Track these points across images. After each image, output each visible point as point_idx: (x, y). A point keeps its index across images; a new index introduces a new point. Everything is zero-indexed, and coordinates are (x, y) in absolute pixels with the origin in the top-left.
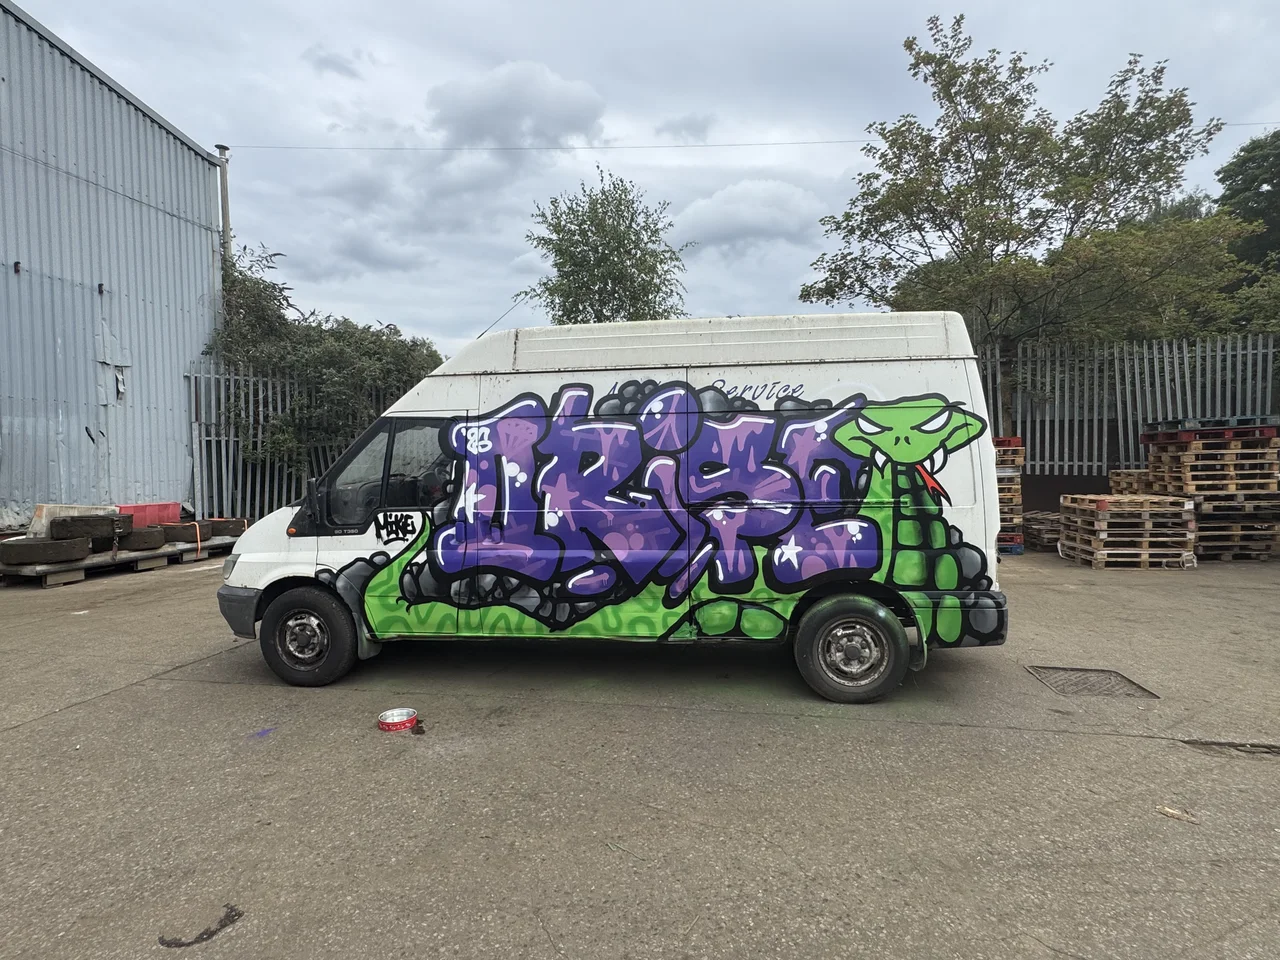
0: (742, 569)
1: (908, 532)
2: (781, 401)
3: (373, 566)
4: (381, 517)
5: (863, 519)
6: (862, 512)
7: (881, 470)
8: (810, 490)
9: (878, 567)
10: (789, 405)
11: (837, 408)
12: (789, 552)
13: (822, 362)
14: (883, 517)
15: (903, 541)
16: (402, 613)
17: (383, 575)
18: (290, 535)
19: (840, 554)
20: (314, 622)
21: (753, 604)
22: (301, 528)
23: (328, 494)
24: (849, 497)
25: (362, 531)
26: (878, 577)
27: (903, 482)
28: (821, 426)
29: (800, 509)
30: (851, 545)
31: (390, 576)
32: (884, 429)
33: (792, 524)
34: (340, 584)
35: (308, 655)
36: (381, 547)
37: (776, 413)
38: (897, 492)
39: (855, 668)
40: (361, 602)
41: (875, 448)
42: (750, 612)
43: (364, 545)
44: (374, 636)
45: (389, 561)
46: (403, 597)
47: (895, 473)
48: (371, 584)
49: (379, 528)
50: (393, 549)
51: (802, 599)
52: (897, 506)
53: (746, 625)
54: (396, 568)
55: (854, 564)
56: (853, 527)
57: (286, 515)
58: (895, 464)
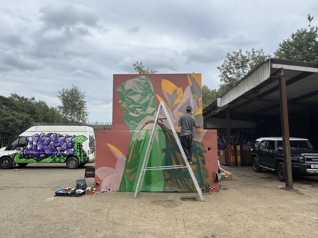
0: (60, 154)
1: (78, 150)
2: (66, 136)
3: (16, 154)
4: (17, 148)
5: (74, 149)
6: (74, 148)
7: (76, 143)
8: (68, 145)
9: (75, 154)
10: (67, 136)
11: (72, 136)
12: (65, 152)
13: (71, 131)
14: (76, 148)
15: (78, 151)
16: (19, 160)
17: (17, 155)
18: (5, 150)
19: (71, 152)
20: (7, 161)
21: (62, 158)
22: (6, 150)
23: (10, 145)
24: (72, 146)
25: (15, 150)
26: (75, 155)
27: (78, 145)
28: (70, 138)
29: (67, 147)
30: (72, 151)
31: (18, 155)
32: (77, 139)
33: (66, 149)
34: (11, 156)
35: (6, 165)
36: (17, 152)
37: (65, 137)
38: (78, 146)
39: (73, 165)
40: (14, 159)
41: (76, 141)
42: (61, 159)
43: (15, 152)
44: (15, 163)
45: (18, 154)
46: (19, 158)
47: (78, 144)
48: (15, 156)
49: (17, 149)
50: (18, 152)
51: (67, 158)
52: (77, 147)
53: (61, 161)
54: (19, 154)
55: (72, 153)
56: (72, 149)
57: (5, 148)
58: (78, 143)
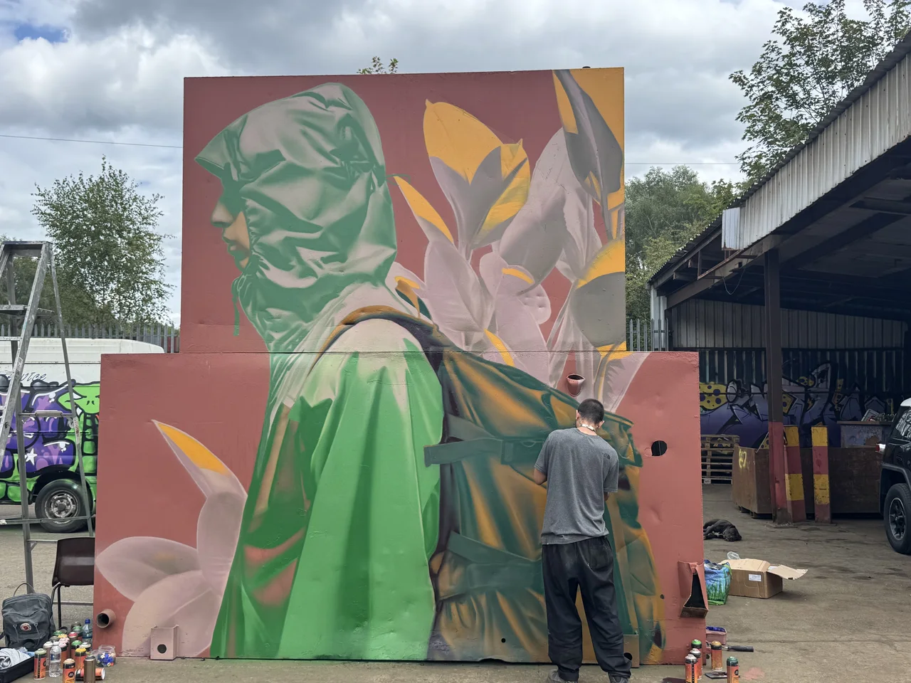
0: (7, 465)
1: (88, 447)
2: (34, 382)
5: (68, 440)
6: (67, 437)
7: (79, 417)
8: (43, 427)
9: (73, 463)
10: (38, 384)
11: (61, 386)
12: (31, 457)
13: (56, 363)
14: (77, 440)
15: (85, 451)
19: (55, 458)
21: (14, 483)
24: (62, 429)
26: (73, 469)
27: (89, 423)
28: (52, 395)
29: (37, 435)
30: (60, 453)
32: (83, 397)
33: (32, 443)
37: (31, 388)
38: (85, 427)
39: (63, 515)
41: (77, 406)
42: (12, 487)
47: (85, 418)
51: (37, 480)
52: (84, 434)
53: (10, 494)
55: (61, 463)
56: (62, 445)
58: (86, 414)
